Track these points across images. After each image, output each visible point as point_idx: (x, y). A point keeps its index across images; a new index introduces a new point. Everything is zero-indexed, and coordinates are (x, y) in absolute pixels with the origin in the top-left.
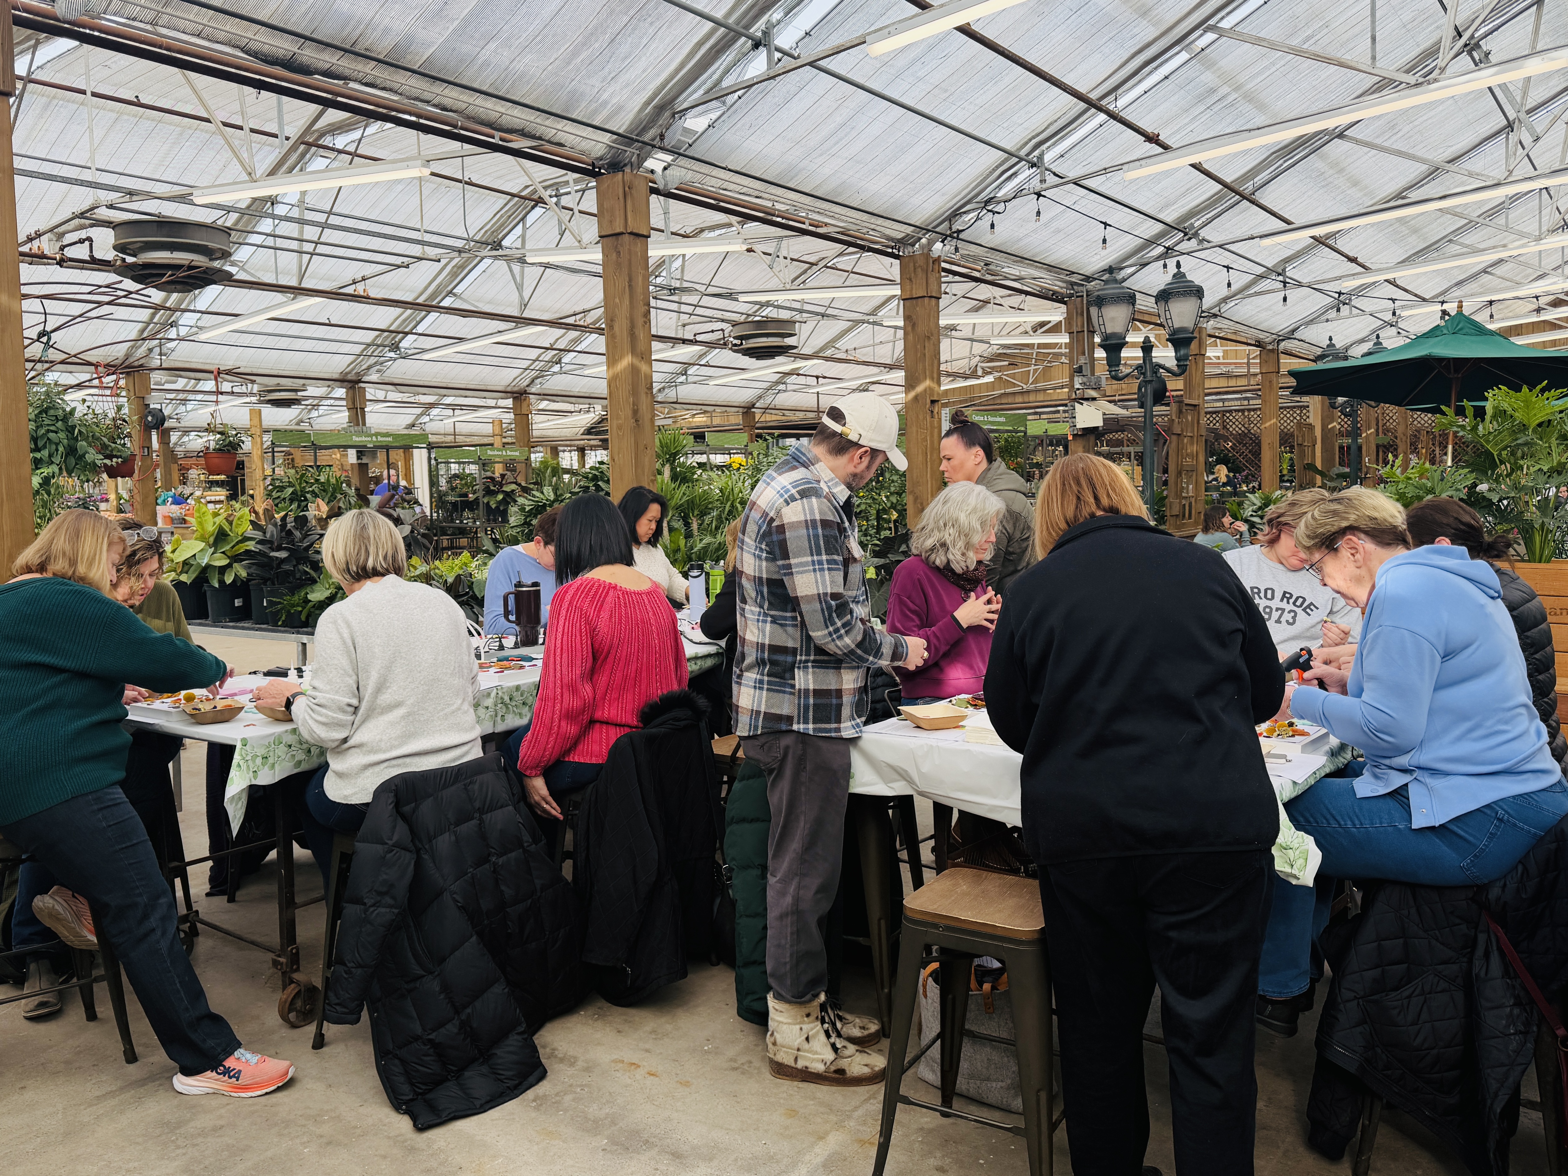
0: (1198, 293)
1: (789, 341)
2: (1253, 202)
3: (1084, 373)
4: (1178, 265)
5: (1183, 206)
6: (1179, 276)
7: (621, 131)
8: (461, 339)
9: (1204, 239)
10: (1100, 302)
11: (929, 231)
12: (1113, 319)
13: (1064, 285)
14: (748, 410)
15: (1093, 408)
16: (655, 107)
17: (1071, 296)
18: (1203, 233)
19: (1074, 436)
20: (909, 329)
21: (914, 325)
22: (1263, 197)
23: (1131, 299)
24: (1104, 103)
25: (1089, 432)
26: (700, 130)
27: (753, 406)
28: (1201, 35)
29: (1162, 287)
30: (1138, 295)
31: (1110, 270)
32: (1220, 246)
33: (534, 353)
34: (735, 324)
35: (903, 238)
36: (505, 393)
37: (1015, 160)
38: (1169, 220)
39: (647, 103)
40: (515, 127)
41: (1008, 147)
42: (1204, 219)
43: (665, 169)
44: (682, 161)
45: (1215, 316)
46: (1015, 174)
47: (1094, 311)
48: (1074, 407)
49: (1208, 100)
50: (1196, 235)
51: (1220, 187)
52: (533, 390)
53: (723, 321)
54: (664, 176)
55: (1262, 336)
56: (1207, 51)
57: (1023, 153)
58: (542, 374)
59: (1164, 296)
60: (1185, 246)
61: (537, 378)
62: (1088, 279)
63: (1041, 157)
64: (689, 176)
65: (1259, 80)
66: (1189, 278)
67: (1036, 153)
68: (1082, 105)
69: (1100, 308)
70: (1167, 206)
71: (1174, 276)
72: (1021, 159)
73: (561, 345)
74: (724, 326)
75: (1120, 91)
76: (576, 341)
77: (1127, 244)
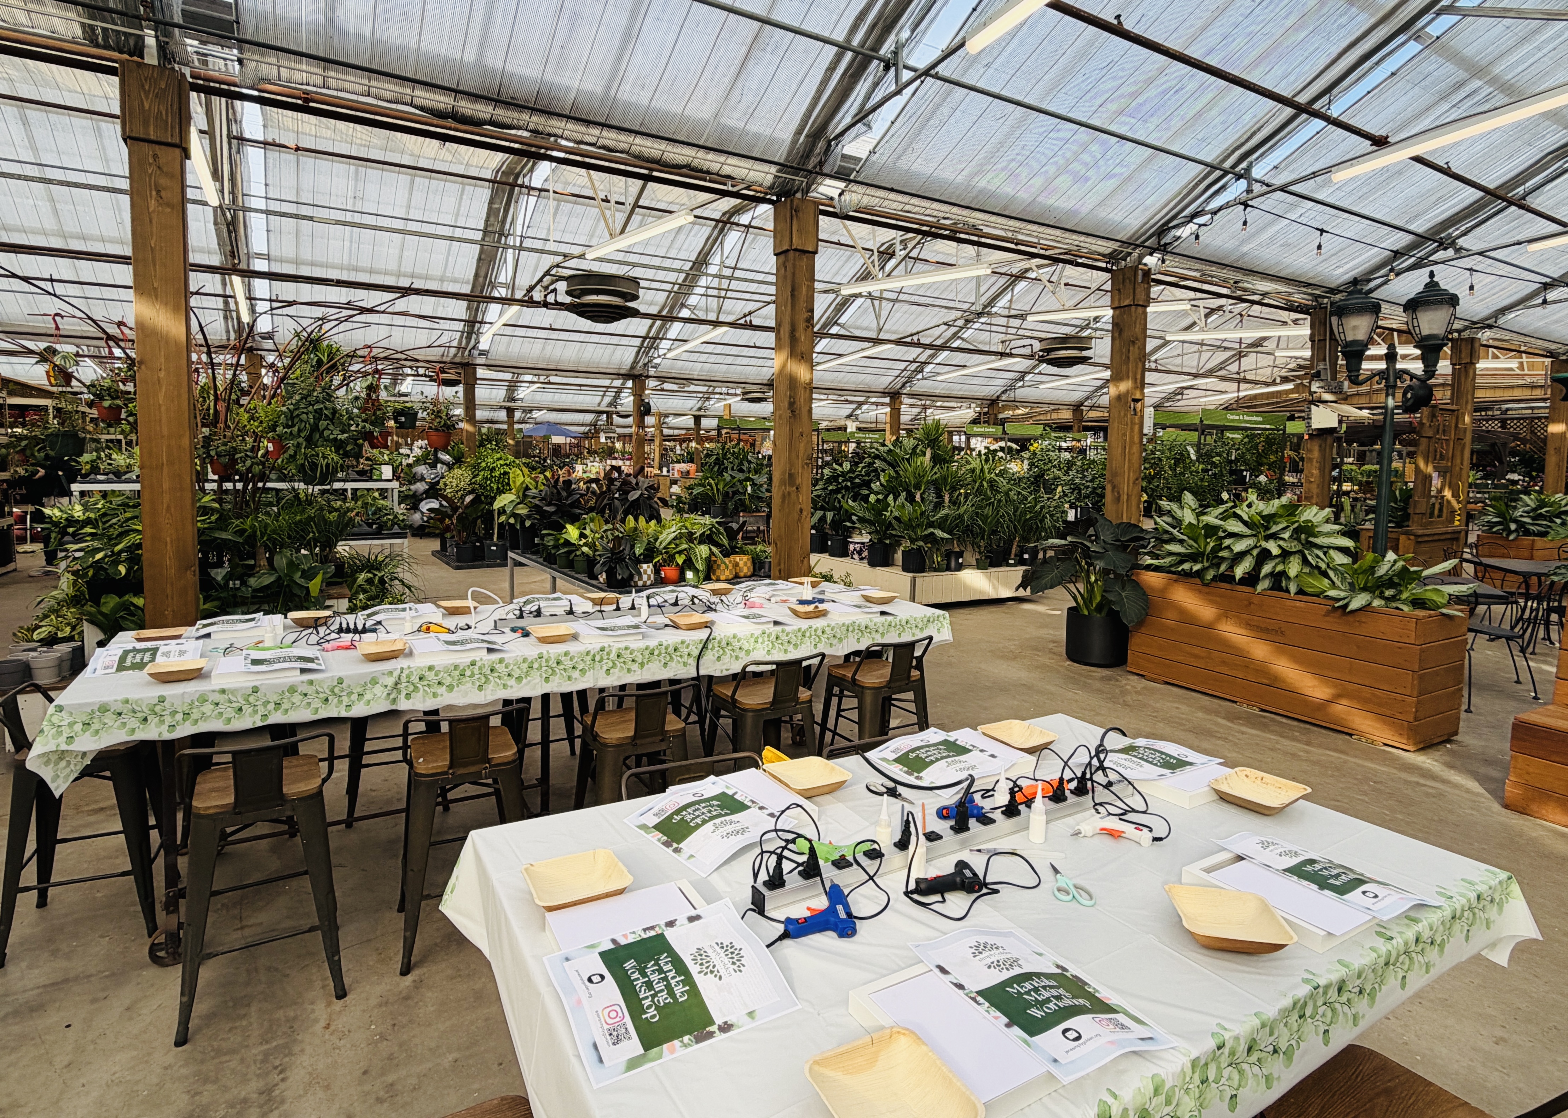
0: (1453, 300)
1: (1085, 353)
2: (1522, 207)
3: (1322, 377)
4: (1432, 275)
5: (1436, 216)
6: (1432, 285)
7: (782, 161)
8: (840, 355)
9: (1461, 248)
10: (1342, 311)
11: (1138, 246)
12: (1355, 328)
13: (1309, 297)
14: (1077, 408)
15: (1329, 410)
16: (807, 136)
17: (1314, 308)
18: (1461, 242)
19: (1310, 435)
20: (1116, 335)
21: (1121, 332)
22: (1534, 201)
23: (1375, 309)
24: (1317, 106)
25: (1324, 433)
26: (864, 157)
27: (1082, 404)
28: (1433, 20)
29: (1412, 296)
30: (1384, 306)
31: (1355, 282)
32: (1481, 254)
33: (903, 365)
34: (1041, 340)
35: (1111, 254)
36: (884, 393)
37: (1218, 173)
38: (1420, 231)
39: (799, 132)
40: (680, 162)
41: (1209, 160)
42: (1463, 228)
43: (840, 195)
44: (854, 187)
45: (1490, 327)
46: (1223, 188)
47: (1334, 320)
48: (1310, 408)
49: (1453, 97)
50: (1453, 244)
51: (1481, 194)
52: (905, 391)
53: (1032, 338)
54: (840, 201)
55: (1553, 347)
56: (1443, 39)
57: (1227, 165)
58: (909, 380)
59: (1412, 306)
60: (1440, 255)
61: (906, 382)
62: (1333, 291)
63: (1248, 170)
64: (866, 201)
65: (1520, 69)
66: (1443, 287)
67: (1244, 165)
68: (1289, 111)
69: (1340, 318)
70: (1417, 217)
71: (1426, 285)
72: (1226, 173)
73: (922, 358)
74: (1033, 342)
75: (1335, 91)
76: (932, 356)
77: (1373, 256)
